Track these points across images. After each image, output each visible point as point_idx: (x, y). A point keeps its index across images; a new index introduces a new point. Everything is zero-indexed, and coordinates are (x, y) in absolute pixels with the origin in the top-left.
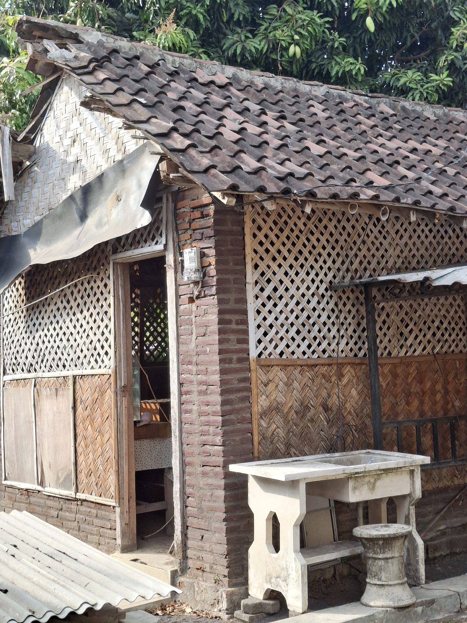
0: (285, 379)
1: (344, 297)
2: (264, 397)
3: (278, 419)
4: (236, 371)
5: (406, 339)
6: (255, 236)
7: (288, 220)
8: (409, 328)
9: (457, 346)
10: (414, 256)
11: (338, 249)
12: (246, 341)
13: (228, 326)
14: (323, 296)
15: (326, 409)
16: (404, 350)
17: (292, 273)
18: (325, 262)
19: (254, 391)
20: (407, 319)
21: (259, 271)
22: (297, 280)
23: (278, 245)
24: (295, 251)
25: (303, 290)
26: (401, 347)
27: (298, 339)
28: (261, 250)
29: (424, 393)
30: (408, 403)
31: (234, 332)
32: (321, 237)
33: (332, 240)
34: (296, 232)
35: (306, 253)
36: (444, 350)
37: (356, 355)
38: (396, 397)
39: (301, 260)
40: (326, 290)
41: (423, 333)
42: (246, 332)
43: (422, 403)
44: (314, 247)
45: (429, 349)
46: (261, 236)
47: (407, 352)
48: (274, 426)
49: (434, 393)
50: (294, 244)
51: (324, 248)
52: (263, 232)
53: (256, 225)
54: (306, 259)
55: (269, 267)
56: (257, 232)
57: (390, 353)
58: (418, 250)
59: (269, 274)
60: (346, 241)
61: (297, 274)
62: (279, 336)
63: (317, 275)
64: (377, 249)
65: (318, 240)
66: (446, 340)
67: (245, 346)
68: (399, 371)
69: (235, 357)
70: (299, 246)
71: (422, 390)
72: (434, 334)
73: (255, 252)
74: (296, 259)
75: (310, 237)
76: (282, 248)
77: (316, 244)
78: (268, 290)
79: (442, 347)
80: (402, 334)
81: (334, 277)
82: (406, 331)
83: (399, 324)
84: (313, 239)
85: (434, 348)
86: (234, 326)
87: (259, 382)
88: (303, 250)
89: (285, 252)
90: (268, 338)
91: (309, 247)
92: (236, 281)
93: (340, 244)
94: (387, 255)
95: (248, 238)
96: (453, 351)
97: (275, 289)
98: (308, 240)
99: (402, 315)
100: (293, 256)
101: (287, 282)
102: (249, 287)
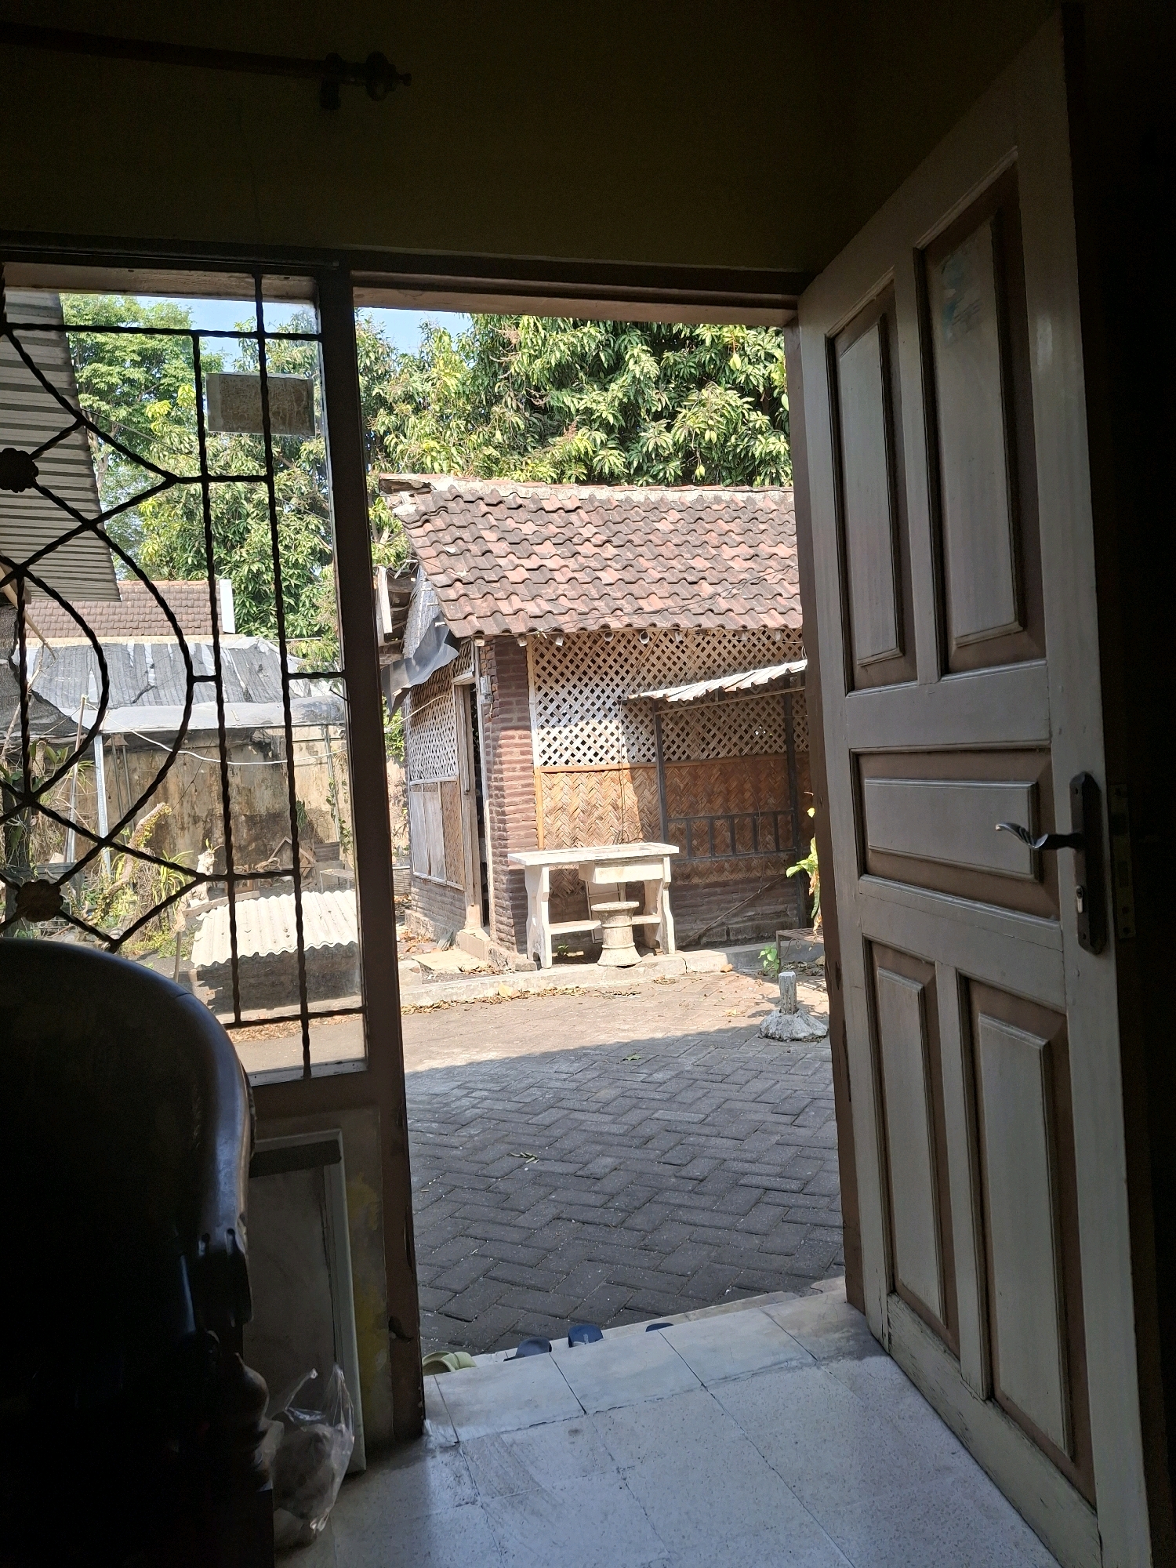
0: (571, 783)
1: (635, 710)
2: (549, 799)
3: (564, 818)
4: (520, 778)
5: (708, 744)
6: (537, 663)
7: (572, 646)
8: (712, 733)
9: (771, 747)
10: (719, 666)
11: (627, 667)
12: (530, 753)
13: (511, 741)
14: (610, 710)
15: (616, 808)
16: (706, 753)
17: (576, 692)
18: (612, 680)
19: (539, 794)
20: (709, 726)
21: (543, 692)
22: (582, 698)
23: (561, 668)
24: (579, 673)
25: (588, 705)
26: (703, 750)
27: (584, 749)
28: (544, 674)
29: (729, 792)
30: (710, 801)
31: (516, 745)
32: (607, 658)
33: (621, 660)
34: (581, 655)
35: (590, 673)
36: (754, 751)
37: (649, 760)
38: (695, 796)
39: (586, 680)
40: (614, 704)
41: (727, 737)
42: (530, 745)
43: (727, 800)
44: (600, 667)
45: (735, 751)
46: (543, 663)
47: (709, 755)
48: (559, 823)
49: (742, 791)
50: (578, 667)
51: (611, 667)
52: (546, 658)
53: (539, 653)
54: (590, 679)
55: (552, 688)
56: (540, 659)
57: (688, 757)
58: (724, 660)
59: (552, 694)
60: (637, 659)
61: (581, 692)
62: (564, 747)
63: (603, 691)
64: (674, 664)
65: (605, 661)
66: (757, 743)
67: (529, 757)
68: (700, 772)
69: (518, 766)
70: (584, 667)
71: (727, 789)
72: (741, 738)
73: (539, 676)
74: (580, 679)
75: (596, 659)
76: (565, 671)
77: (602, 664)
78: (552, 708)
79: (751, 749)
80: (703, 739)
81: (623, 692)
82: (708, 737)
83: (700, 730)
84: (599, 661)
85: (741, 750)
86: (517, 741)
87: (544, 786)
88: (588, 670)
89: (568, 674)
90: (553, 749)
91: (594, 667)
92: (518, 703)
93: (630, 662)
94: (685, 669)
95: (531, 665)
96: (766, 751)
97: (558, 707)
98: (593, 661)
99: (704, 721)
100: (577, 677)
101: (570, 699)
102: (532, 707)
